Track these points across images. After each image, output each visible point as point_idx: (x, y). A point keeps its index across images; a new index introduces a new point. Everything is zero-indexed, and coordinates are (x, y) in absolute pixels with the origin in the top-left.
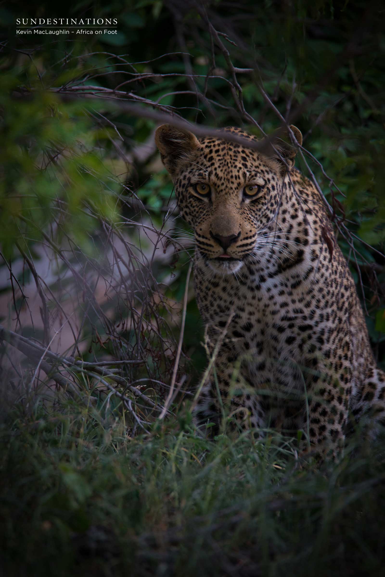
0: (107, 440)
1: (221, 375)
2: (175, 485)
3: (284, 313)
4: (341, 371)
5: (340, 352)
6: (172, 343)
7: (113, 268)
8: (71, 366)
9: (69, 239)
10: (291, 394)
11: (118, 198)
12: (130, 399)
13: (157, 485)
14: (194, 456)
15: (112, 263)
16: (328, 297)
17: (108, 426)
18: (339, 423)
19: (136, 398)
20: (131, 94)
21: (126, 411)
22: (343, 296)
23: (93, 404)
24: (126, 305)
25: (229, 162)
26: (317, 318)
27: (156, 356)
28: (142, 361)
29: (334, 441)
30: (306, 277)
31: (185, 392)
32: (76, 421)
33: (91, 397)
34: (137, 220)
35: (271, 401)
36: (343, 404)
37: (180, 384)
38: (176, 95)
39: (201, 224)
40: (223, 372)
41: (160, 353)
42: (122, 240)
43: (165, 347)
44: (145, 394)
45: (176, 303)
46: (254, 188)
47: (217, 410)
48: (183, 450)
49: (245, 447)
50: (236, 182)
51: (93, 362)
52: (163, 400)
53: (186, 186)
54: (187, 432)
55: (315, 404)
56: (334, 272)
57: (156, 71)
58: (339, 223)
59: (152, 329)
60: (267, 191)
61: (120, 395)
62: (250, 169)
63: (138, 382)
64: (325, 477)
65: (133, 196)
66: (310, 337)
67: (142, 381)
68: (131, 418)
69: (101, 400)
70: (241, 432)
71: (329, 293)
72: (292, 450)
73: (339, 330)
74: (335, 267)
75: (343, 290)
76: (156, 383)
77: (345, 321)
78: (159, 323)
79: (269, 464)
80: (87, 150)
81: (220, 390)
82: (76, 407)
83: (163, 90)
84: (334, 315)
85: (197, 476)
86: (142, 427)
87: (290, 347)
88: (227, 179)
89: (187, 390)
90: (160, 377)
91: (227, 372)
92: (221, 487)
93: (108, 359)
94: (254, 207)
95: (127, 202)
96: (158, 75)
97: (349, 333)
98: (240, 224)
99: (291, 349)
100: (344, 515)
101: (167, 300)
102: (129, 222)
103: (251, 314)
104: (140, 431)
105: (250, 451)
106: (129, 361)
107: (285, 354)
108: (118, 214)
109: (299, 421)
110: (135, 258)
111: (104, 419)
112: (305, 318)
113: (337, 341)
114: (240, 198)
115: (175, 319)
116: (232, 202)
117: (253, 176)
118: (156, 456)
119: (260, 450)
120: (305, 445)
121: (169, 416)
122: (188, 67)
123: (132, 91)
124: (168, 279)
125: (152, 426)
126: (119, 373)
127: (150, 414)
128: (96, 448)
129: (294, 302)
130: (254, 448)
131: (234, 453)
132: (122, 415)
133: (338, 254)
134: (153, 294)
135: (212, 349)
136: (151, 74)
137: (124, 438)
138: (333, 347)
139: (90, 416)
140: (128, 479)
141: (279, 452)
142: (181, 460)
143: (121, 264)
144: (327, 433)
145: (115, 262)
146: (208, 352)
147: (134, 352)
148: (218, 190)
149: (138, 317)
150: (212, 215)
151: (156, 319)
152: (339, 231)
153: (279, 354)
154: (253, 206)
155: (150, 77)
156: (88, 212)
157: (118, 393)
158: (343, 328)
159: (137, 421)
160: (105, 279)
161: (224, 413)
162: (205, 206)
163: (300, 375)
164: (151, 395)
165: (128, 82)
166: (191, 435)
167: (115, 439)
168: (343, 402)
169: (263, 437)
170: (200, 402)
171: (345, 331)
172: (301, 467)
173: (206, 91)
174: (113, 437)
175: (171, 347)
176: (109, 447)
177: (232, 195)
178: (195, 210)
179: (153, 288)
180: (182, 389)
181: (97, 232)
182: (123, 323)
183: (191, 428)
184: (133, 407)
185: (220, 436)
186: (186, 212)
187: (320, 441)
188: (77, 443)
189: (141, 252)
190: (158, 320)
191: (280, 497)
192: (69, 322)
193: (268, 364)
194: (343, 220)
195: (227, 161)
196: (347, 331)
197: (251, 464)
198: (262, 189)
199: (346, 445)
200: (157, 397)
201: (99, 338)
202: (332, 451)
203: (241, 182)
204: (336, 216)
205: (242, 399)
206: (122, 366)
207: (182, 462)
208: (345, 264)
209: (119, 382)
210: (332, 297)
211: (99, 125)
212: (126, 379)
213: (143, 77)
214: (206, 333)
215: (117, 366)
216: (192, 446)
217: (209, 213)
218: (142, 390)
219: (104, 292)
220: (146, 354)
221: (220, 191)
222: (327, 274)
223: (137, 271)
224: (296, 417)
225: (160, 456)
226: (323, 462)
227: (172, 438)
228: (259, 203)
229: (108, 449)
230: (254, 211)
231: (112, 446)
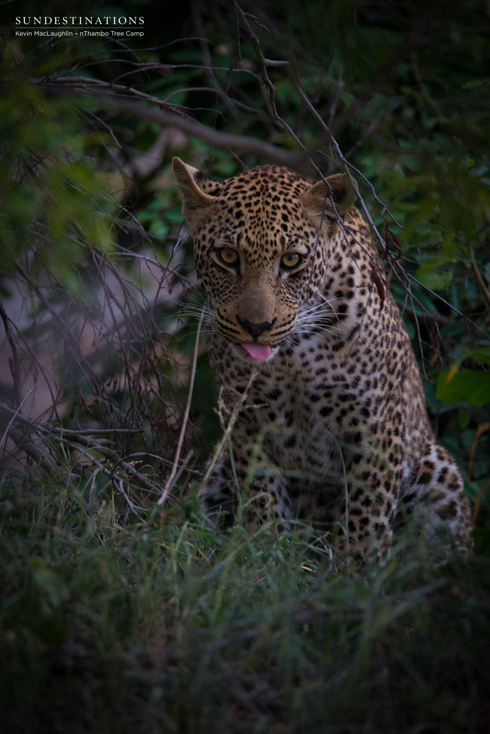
0: (91, 529)
1: (238, 451)
2: (176, 589)
3: (321, 381)
4: (390, 450)
5: (389, 425)
6: (177, 408)
7: (104, 311)
8: (47, 435)
9: (48, 272)
10: (328, 476)
11: (112, 222)
12: (122, 478)
13: (153, 588)
14: (201, 552)
15: (102, 304)
16: (376, 360)
17: (92, 512)
18: (386, 515)
19: (129, 477)
20: (132, 90)
21: (116, 493)
22: (395, 355)
23: (73, 483)
24: (119, 359)
25: (264, 221)
26: (361, 385)
27: (156, 425)
28: (138, 430)
29: (379, 538)
30: (351, 337)
31: (191, 470)
32: (52, 504)
33: (71, 475)
34: (136, 250)
35: (300, 485)
36: (391, 491)
37: (186, 461)
38: (190, 93)
39: (226, 303)
40: (240, 447)
41: (161, 420)
42: (117, 275)
43: (168, 413)
44: (140, 472)
45: (183, 358)
46: (293, 257)
47: (232, 495)
48: (188, 545)
49: (266, 543)
50: (271, 249)
51: (75, 430)
52: (164, 481)
53: (207, 249)
54: (193, 521)
55: (355, 490)
56: (385, 327)
57: (164, 61)
58: (393, 261)
59: (152, 390)
60: (310, 262)
61: (109, 472)
62: (291, 232)
63: (132, 457)
64: (366, 583)
65: (132, 220)
66: (352, 408)
67: (137, 456)
68: (122, 502)
69: (85, 478)
70: (261, 523)
71: (377, 354)
72: (326, 547)
73: (389, 398)
74: (386, 321)
75: (395, 348)
76: (155, 458)
77: (397, 387)
78: (161, 382)
79: (295, 564)
80: (74, 159)
81: (236, 470)
82: (52, 486)
83: (174, 85)
84: (383, 380)
85: (204, 578)
86: (136, 513)
87: (325, 419)
88: (260, 246)
89: (194, 469)
90: (160, 451)
91: (246, 447)
92: (234, 593)
93: (94, 426)
94: (294, 283)
95: (125, 227)
96: (167, 66)
97: (401, 401)
98: (276, 309)
99: (326, 422)
100: (390, 631)
101: (172, 353)
102: (126, 252)
103: (279, 379)
104: (133, 518)
105: (272, 548)
106: (122, 430)
107: (318, 426)
108: (112, 242)
109: (335, 512)
110: (132, 299)
111: (88, 502)
112: (347, 386)
113: (386, 412)
114: (276, 272)
115: (180, 378)
116: (265, 277)
117: (292, 243)
118: (152, 550)
119: (285, 547)
120: (342, 542)
121: (170, 501)
122: (207, 57)
123: (134, 85)
124: (173, 327)
125: (149, 513)
126: (108, 445)
127: (146, 498)
128: (77, 540)
129: (334, 367)
130: (278, 544)
131: (252, 550)
132: (111, 498)
133: (390, 302)
134: (154, 346)
135: (228, 418)
136: (158, 64)
137: (113, 527)
138: (381, 419)
139: (69, 498)
140: (116, 579)
141: (310, 549)
142: (184, 557)
143: (114, 305)
144: (370, 528)
145: (106, 304)
146: (222, 421)
147: (128, 419)
148: (250, 260)
149: (134, 374)
150: (240, 293)
151: (158, 377)
152: (393, 271)
153: (312, 426)
154: (292, 282)
155: (156, 69)
156: (74, 238)
157: (106, 470)
158: (393, 395)
159: (129, 506)
160: (93, 325)
161: (240, 499)
162: (231, 279)
163: (339, 453)
164: (149, 473)
165: (130, 73)
166: (198, 525)
167: (102, 528)
168: (392, 489)
169: (289, 531)
170: (210, 483)
171: (397, 399)
172: (336, 570)
173: (228, 88)
174: (98, 526)
175: (175, 413)
176: (93, 538)
177: (266, 267)
178: (218, 283)
179: (154, 338)
180: (188, 467)
181: (84, 265)
182: (115, 380)
183: (198, 517)
184: (125, 489)
185: (235, 527)
186: (205, 281)
187: (360, 537)
188: (52, 533)
189: (141, 291)
190: (160, 378)
191: (309, 607)
192: (45, 378)
193: (299, 440)
194: (398, 258)
195: (262, 219)
196: (399, 399)
197: (274, 564)
198: (304, 260)
199: (394, 543)
200: (156, 477)
201: (84, 398)
202: (376, 551)
203: (278, 250)
204: (390, 251)
205: (264, 482)
206: (113, 436)
207: (185, 560)
208: (398, 315)
209: (108, 456)
210: (381, 359)
211: (91, 128)
212: (116, 452)
213: (148, 68)
214: (220, 397)
215: (106, 435)
216: (198, 540)
217: (236, 291)
218: (137, 466)
219: (92, 342)
220: (144, 422)
221: (251, 262)
222: (376, 332)
223: (135, 315)
224: (331, 506)
225: (158, 551)
226: (364, 564)
227: (173, 529)
228: (300, 278)
229: (91, 541)
230: (293, 289)
231: (97, 536)
